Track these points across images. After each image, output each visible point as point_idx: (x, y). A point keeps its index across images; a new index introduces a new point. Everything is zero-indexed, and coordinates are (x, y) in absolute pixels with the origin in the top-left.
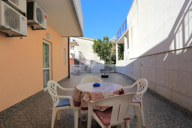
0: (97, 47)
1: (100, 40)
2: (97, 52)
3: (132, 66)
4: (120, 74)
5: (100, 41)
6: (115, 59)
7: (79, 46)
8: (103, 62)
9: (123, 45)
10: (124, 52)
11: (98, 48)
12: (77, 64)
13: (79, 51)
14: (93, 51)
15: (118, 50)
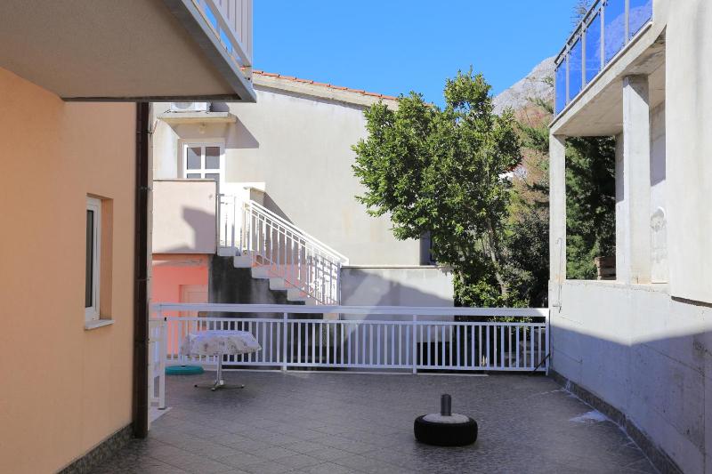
0: (392, 163)
1: (420, 111)
2: (390, 201)
3: (701, 371)
4: (587, 399)
5: (418, 114)
6: (545, 252)
7: (255, 144)
8: (441, 283)
9: (613, 143)
10: (621, 208)
11: (404, 170)
12: (231, 299)
13: (253, 190)
14: (365, 190)
15: (568, 188)
